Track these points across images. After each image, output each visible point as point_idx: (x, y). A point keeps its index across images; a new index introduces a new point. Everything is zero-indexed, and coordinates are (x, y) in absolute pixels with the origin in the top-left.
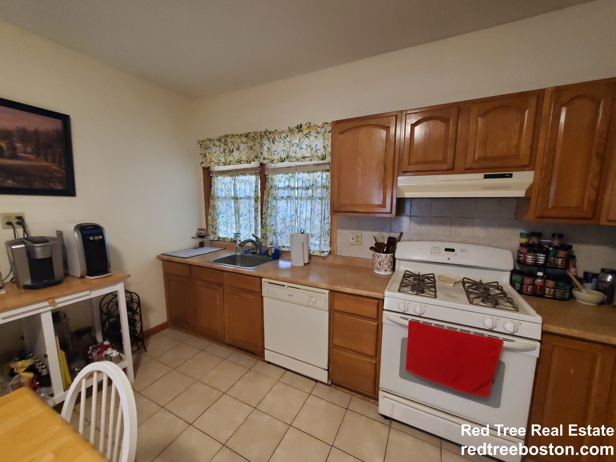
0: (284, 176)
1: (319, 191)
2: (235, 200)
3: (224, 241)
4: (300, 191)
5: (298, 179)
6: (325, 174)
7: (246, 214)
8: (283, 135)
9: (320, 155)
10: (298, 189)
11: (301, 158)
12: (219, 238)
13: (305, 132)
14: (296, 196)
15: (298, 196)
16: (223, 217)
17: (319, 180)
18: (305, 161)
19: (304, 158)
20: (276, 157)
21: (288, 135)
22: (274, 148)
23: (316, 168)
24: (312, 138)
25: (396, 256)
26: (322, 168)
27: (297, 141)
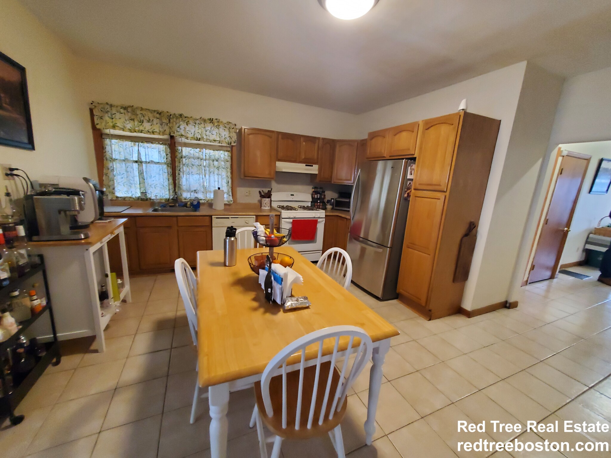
0: (193, 149)
1: (223, 163)
2: (140, 163)
3: (125, 200)
4: (207, 162)
5: (206, 154)
6: (226, 153)
7: (155, 176)
8: (197, 122)
9: (227, 141)
10: (206, 160)
11: (212, 140)
12: (117, 197)
13: (216, 124)
14: (205, 165)
15: (206, 165)
16: (122, 178)
17: (222, 156)
18: (215, 143)
19: (215, 141)
20: (190, 135)
21: (202, 122)
22: (188, 128)
23: (220, 148)
24: (221, 130)
25: (272, 199)
26: (225, 149)
27: (209, 129)
